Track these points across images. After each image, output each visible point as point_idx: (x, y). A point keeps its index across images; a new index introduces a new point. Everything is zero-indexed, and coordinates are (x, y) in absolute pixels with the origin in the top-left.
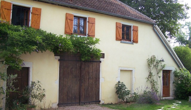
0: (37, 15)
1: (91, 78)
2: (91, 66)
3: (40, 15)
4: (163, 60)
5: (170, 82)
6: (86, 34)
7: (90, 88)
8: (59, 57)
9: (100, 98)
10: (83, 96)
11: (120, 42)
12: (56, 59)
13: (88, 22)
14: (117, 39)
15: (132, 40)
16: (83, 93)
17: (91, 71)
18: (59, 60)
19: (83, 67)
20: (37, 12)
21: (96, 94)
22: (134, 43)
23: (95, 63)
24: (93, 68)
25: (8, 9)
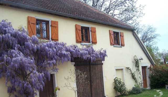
0: (55, 27)
1: (98, 78)
2: (96, 68)
3: (58, 27)
4: (142, 58)
5: (147, 75)
6: (90, 42)
7: (97, 86)
8: (74, 63)
9: (105, 94)
10: (94, 94)
11: (113, 46)
12: (72, 64)
13: (91, 31)
14: (111, 44)
15: (120, 44)
16: (94, 91)
17: (97, 72)
18: (75, 65)
19: (91, 69)
20: (55, 25)
21: (102, 91)
22: (122, 47)
23: (99, 66)
24: (98, 69)
25: (33, 24)
